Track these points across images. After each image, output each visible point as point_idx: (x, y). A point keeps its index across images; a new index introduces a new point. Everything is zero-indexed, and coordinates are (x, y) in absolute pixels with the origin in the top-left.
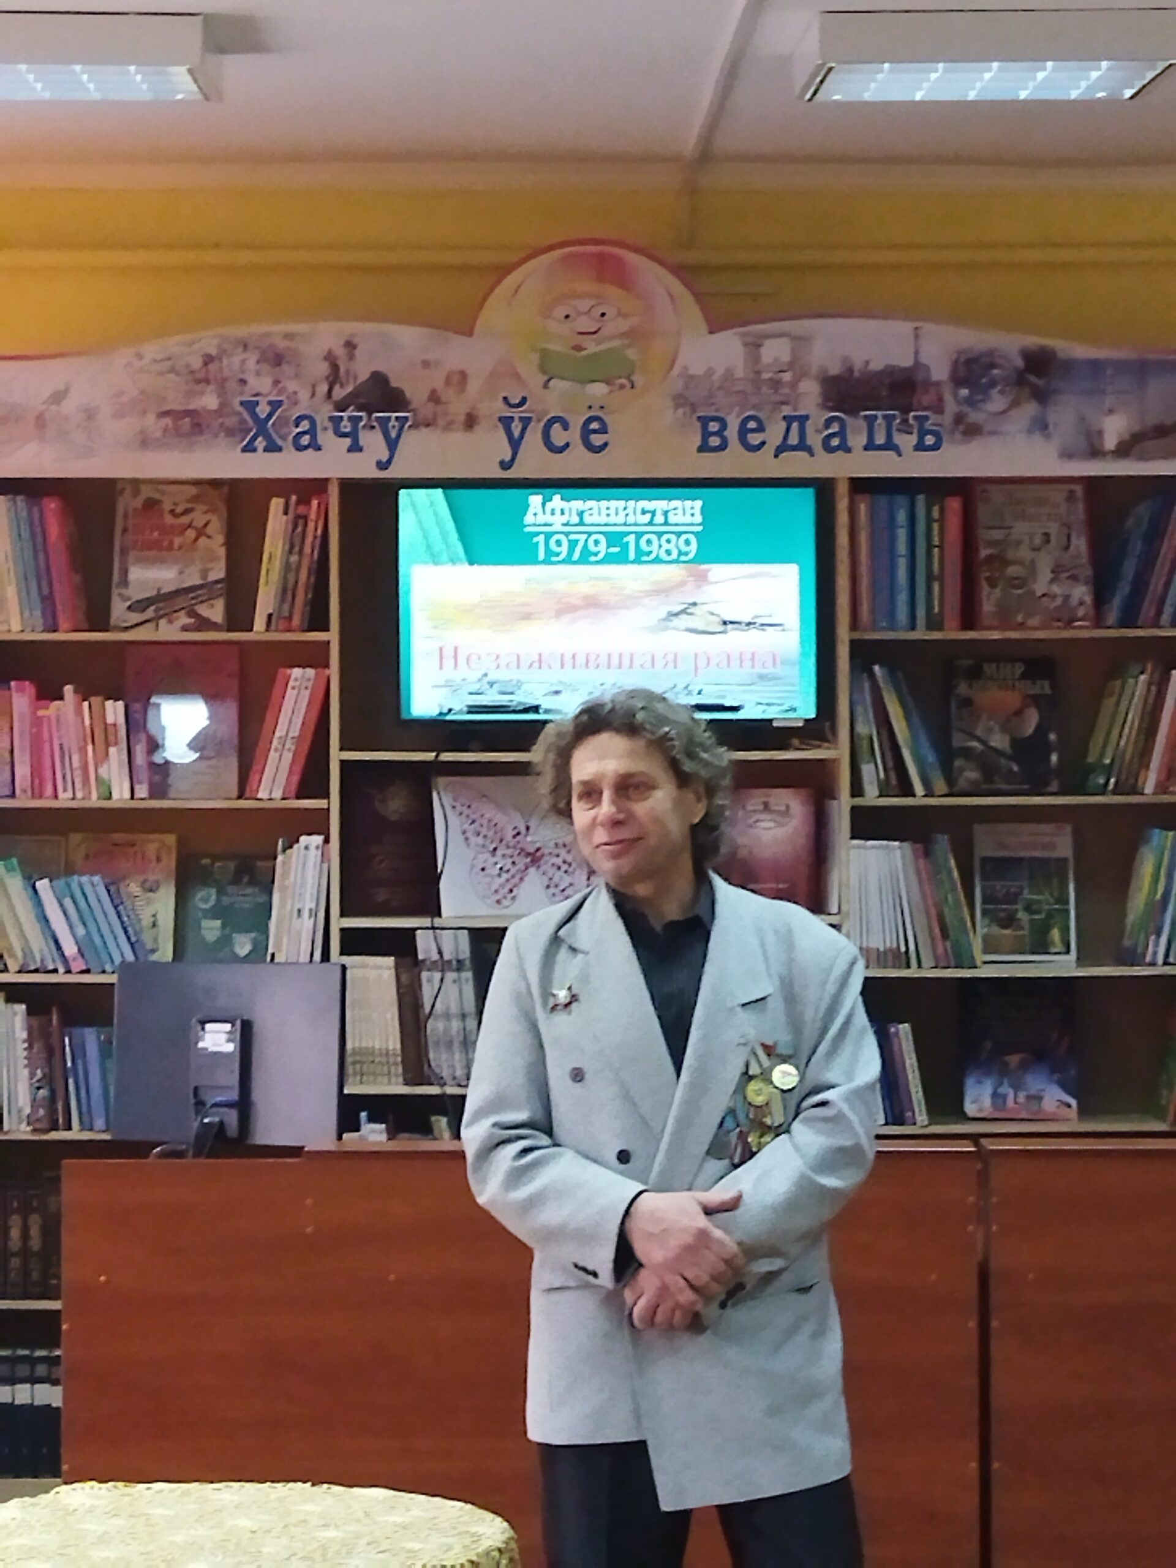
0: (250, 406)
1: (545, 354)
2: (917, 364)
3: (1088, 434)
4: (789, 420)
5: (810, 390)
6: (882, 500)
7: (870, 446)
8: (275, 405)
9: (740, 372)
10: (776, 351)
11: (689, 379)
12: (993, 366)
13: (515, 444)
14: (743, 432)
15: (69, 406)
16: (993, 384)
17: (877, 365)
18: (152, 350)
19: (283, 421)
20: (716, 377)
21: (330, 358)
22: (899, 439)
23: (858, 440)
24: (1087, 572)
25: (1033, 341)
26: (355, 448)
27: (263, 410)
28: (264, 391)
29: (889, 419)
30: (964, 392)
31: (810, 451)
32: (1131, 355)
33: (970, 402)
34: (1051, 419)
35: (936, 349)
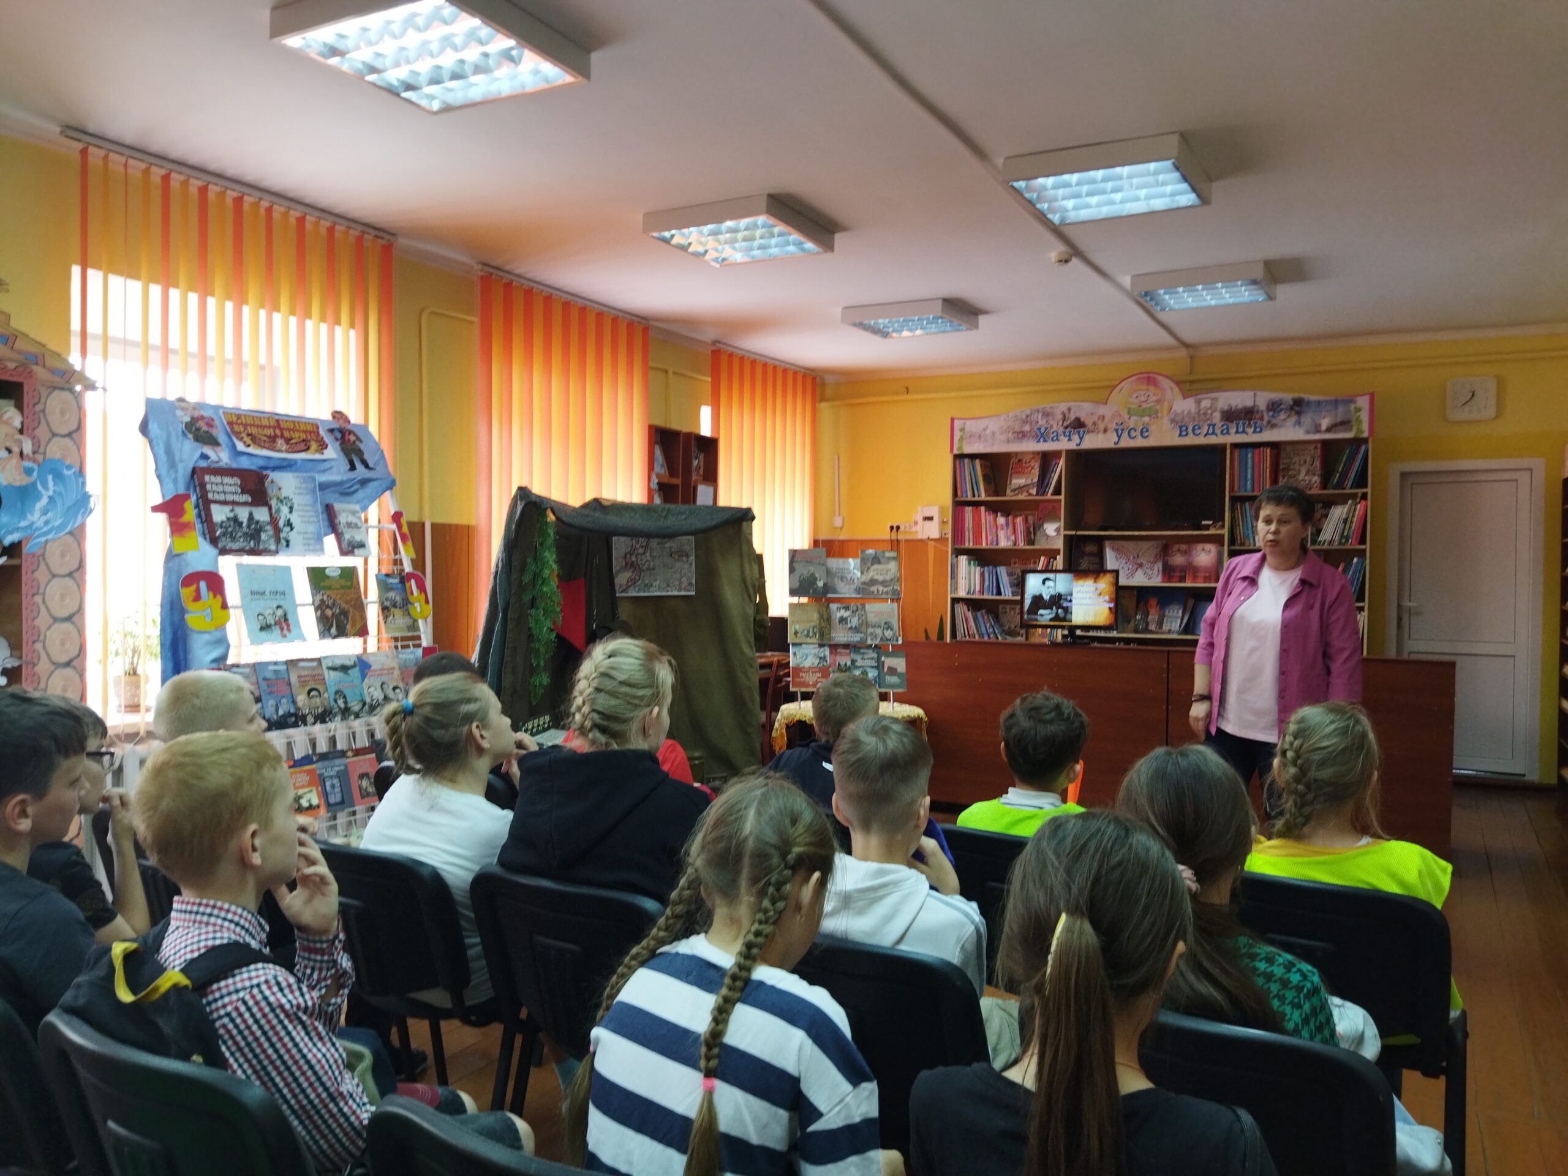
1: (1129, 409)
2: (1254, 406)
3: (1316, 425)
4: (1209, 426)
5: (1217, 417)
6: (1242, 451)
7: (1237, 432)
9: (1193, 411)
10: (1206, 403)
11: (1176, 415)
12: (1281, 404)
14: (1194, 430)
15: (988, 432)
16: (1281, 410)
17: (1240, 406)
18: (1011, 414)
19: (1048, 434)
20: (1185, 413)
21: (1063, 413)
22: (1247, 430)
23: (1233, 430)
25: (1296, 395)
26: (1070, 440)
27: (1043, 430)
28: (1043, 424)
29: (1244, 424)
30: (1271, 413)
31: (1216, 435)
32: (1333, 398)
33: (1273, 416)
34: (1302, 421)
35: (1262, 400)
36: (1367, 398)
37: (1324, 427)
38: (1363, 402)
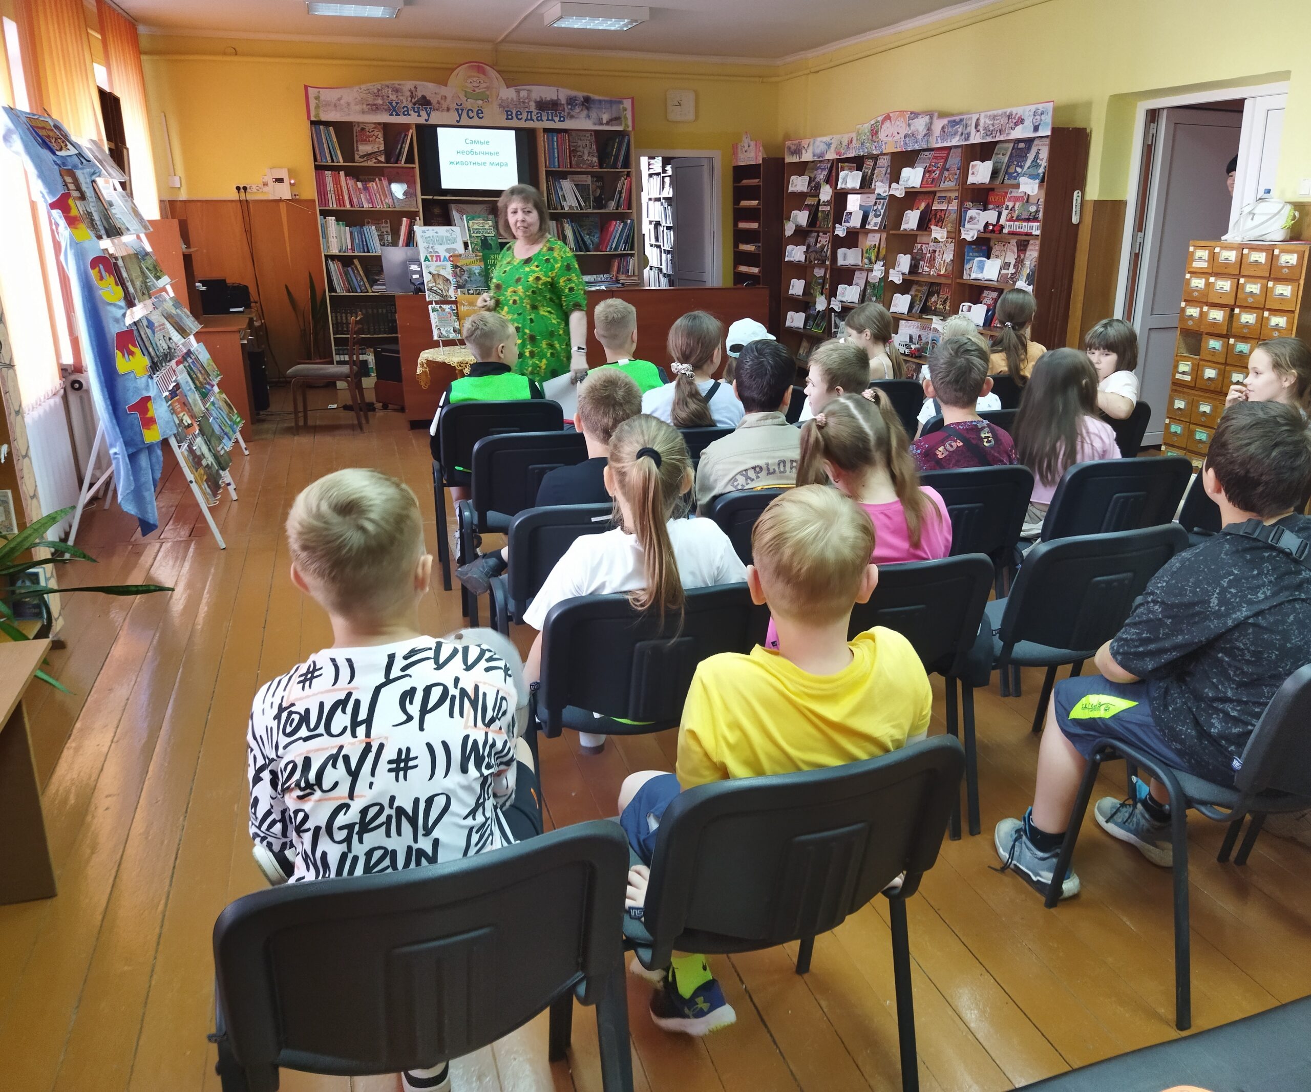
0: (391, 103)
1: (466, 92)
2: (558, 99)
3: (599, 119)
4: (528, 112)
5: (533, 104)
6: (550, 134)
7: (548, 120)
8: (397, 103)
9: (515, 99)
10: (523, 94)
11: (501, 99)
12: (576, 100)
13: (460, 116)
14: (517, 115)
15: (342, 102)
16: (576, 105)
17: (548, 99)
18: (364, 87)
20: (509, 100)
21: (410, 91)
22: (555, 118)
23: (545, 118)
24: (596, 154)
25: (585, 94)
26: (419, 115)
27: (394, 104)
28: (394, 99)
29: (552, 113)
30: (570, 107)
31: (533, 121)
32: (609, 99)
33: (571, 109)
34: (591, 114)
35: (562, 95)
36: (630, 101)
37: (605, 121)
38: (627, 104)
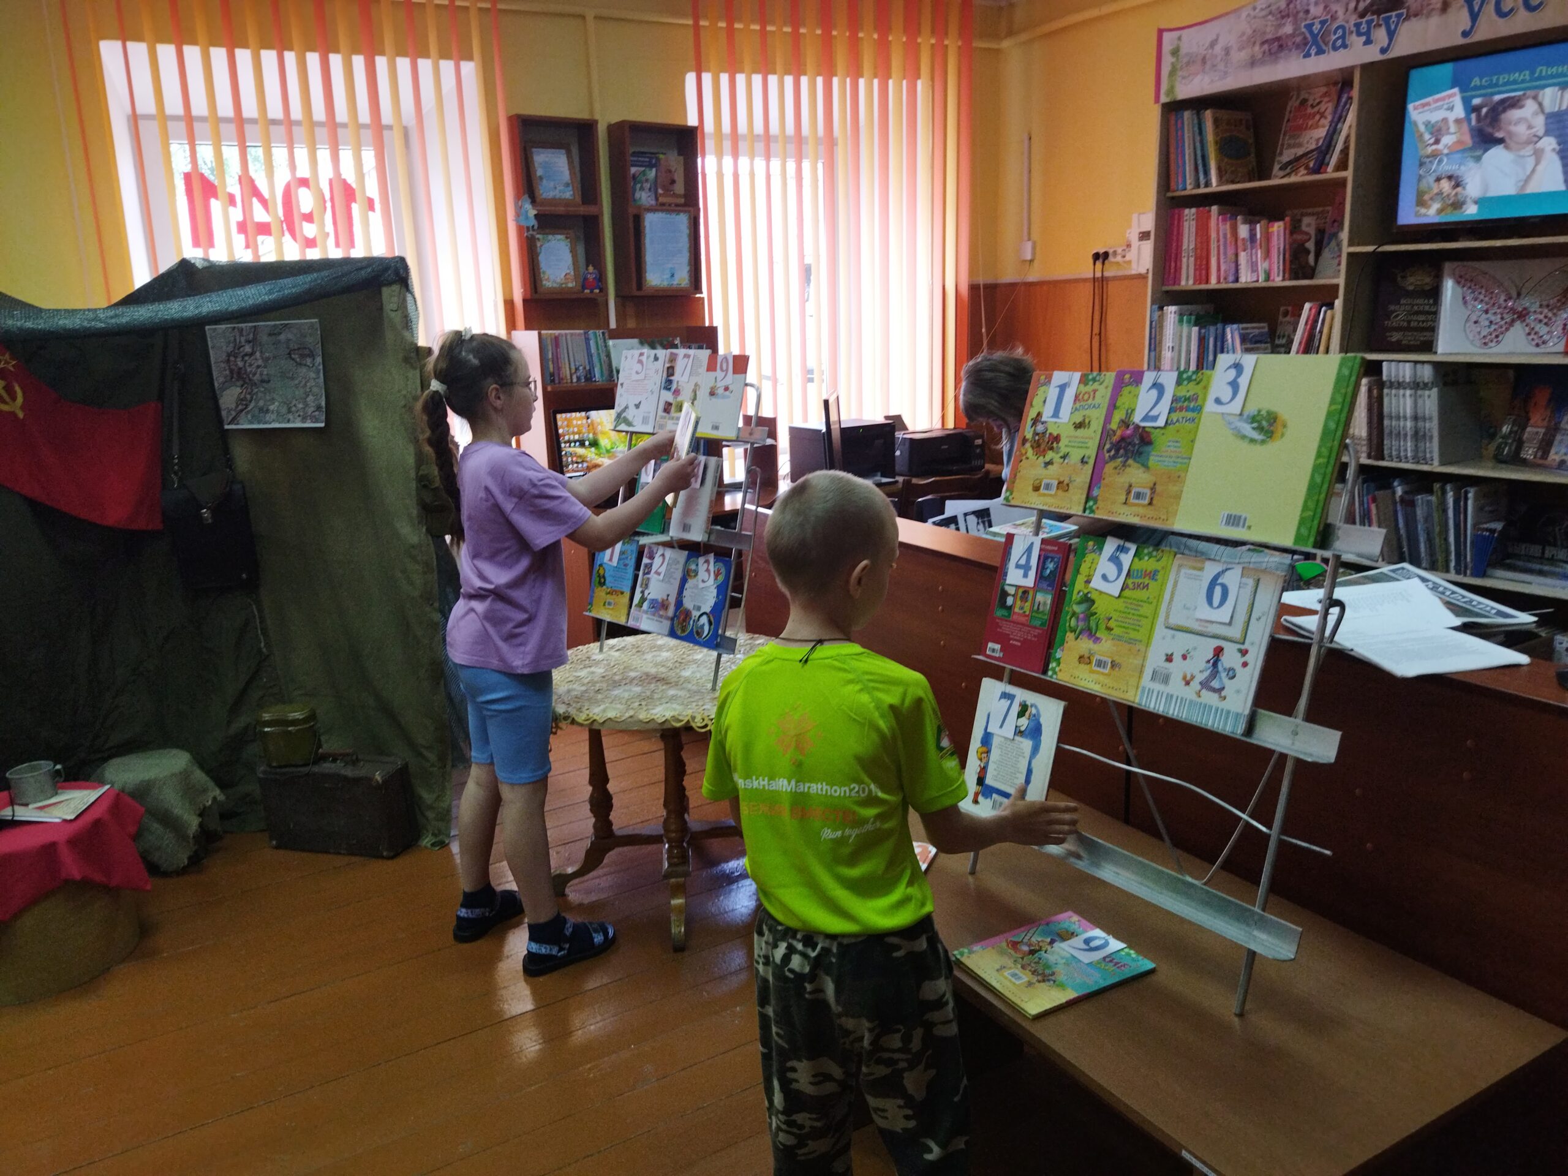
0: (1310, 27)
8: (1324, 23)
13: (1474, 17)
15: (1218, 49)
19: (1327, 33)
26: (1368, 42)
27: (1316, 28)
28: (1319, 14)
